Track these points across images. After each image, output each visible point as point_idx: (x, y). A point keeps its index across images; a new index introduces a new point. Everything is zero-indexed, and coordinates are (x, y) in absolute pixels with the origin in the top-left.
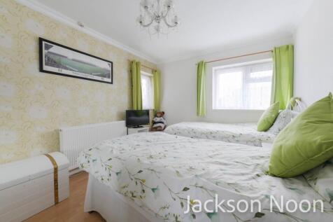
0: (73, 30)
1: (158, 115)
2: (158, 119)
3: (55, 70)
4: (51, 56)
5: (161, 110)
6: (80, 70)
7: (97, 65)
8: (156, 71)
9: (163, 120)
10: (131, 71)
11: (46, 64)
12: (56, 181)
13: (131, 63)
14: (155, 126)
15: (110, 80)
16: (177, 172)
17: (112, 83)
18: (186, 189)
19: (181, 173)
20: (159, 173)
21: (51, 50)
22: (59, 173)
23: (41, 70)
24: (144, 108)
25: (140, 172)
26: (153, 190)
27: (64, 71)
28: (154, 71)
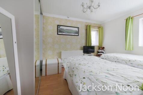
0: (66, 20)
1: (100, 49)
2: (100, 51)
3: (61, 33)
4: (60, 30)
5: (103, 46)
6: (68, 32)
7: (73, 30)
8: (100, 27)
9: (103, 51)
10: (87, 30)
11: (59, 32)
12: (58, 67)
13: (87, 26)
14: (99, 54)
15: (77, 35)
16: (85, 71)
17: (78, 35)
18: (84, 78)
19: (85, 72)
20: (78, 70)
21: (60, 28)
22: (59, 65)
23: (58, 34)
24: (92, 45)
25: (74, 68)
26: (75, 75)
27: (63, 34)
28: (99, 27)
